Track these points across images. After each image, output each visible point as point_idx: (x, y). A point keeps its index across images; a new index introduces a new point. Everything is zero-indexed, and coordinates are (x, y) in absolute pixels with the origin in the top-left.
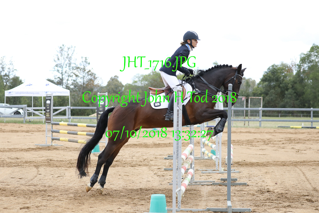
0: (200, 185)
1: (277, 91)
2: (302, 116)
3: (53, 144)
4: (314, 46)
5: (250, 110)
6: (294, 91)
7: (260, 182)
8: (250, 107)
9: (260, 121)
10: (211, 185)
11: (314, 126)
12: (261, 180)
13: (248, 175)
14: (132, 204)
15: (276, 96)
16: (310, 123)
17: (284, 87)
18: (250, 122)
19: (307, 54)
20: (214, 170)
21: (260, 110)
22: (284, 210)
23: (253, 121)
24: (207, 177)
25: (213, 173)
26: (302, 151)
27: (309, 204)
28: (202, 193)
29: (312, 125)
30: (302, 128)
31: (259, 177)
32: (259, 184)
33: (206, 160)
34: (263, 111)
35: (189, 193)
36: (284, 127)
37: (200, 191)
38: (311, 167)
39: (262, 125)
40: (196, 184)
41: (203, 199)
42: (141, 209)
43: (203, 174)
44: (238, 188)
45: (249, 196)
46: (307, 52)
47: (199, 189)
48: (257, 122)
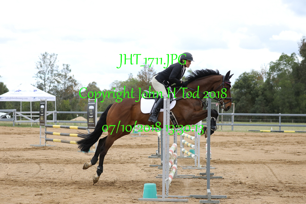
0: (183, 179)
1: (248, 98)
2: (271, 121)
3: (47, 145)
4: (283, 55)
5: (223, 116)
6: (264, 98)
7: (234, 176)
8: (223, 113)
9: (232, 125)
10: (192, 178)
11: (281, 130)
12: (234, 175)
13: (223, 171)
14: (127, 192)
15: (247, 102)
16: (279, 127)
17: (254, 94)
18: (223, 126)
19: (276, 63)
20: (193, 167)
21: (233, 115)
22: (254, 197)
23: (226, 125)
24: (187, 172)
25: (192, 169)
26: (270, 152)
27: (275, 193)
28: (185, 184)
29: (280, 129)
30: (271, 131)
31: (232, 172)
32: (233, 178)
33: (186, 159)
34: (235, 116)
35: (174, 184)
36: (254, 131)
37: (183, 183)
38: (278, 165)
39: (234, 129)
40: (179, 178)
41: (186, 189)
42: (136, 196)
43: (184, 170)
44: (215, 181)
45: (224, 187)
46: (276, 61)
47: (182, 181)
48: (230, 126)
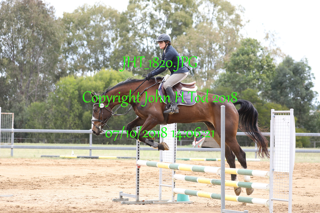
9: (12, 148)
11: (93, 155)
21: (13, 132)
23: (2, 147)
29: (90, 154)
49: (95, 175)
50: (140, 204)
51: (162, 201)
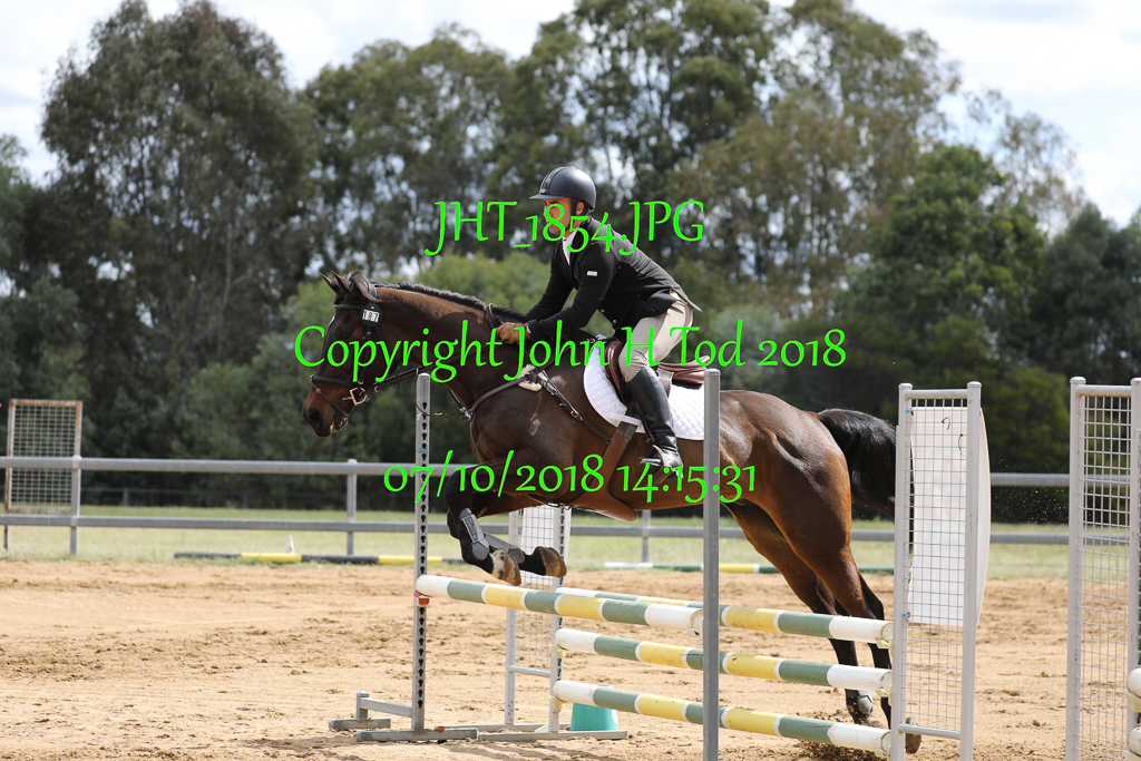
8: (15, 454)
9: (72, 524)
11: (357, 553)
16: (344, 535)
18: (10, 528)
21: (74, 470)
23: (40, 522)
29: (350, 549)
30: (305, 559)
34: (91, 478)
48: (58, 529)
49: (331, 625)
50: (428, 743)
51: (519, 728)
